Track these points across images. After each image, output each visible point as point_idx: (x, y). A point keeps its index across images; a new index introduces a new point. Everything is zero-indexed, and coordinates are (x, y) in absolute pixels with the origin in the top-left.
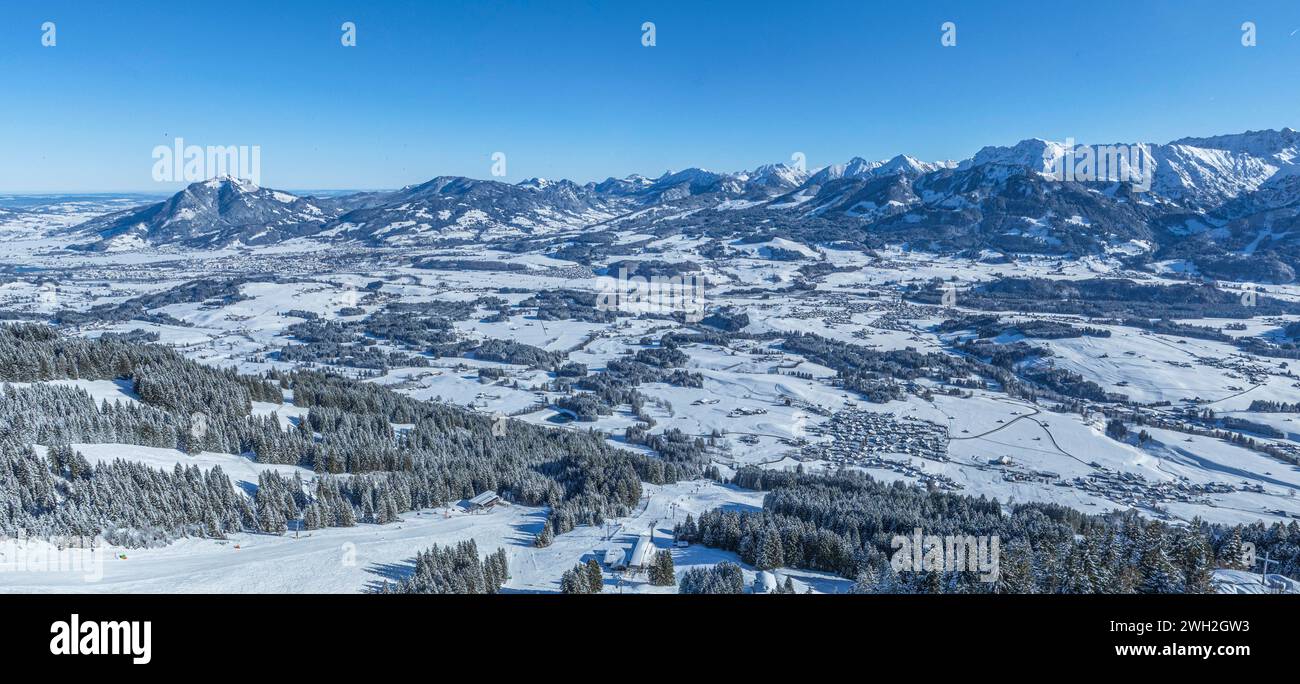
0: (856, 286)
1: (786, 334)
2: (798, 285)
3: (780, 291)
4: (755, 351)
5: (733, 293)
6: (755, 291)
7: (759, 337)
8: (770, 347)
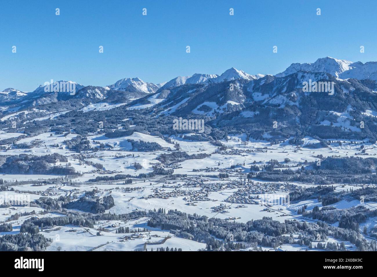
0: (207, 170)
1: (151, 213)
2: (157, 171)
3: (142, 176)
4: (121, 231)
5: (98, 180)
6: (119, 177)
7: (124, 217)
8: (135, 226)
